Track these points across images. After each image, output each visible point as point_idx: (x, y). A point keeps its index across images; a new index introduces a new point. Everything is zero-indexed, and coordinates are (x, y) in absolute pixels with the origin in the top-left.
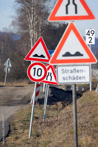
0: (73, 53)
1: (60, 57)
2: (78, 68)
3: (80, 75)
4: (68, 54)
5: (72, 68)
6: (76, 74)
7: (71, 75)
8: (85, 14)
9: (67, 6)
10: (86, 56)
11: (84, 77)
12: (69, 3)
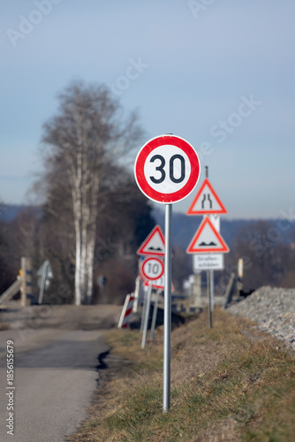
0: (208, 242)
1: (196, 246)
2: (212, 256)
3: (214, 262)
4: (203, 244)
5: (207, 256)
6: (210, 262)
7: (207, 262)
8: (219, 208)
9: (203, 202)
10: (219, 246)
11: (217, 265)
12: (204, 199)
